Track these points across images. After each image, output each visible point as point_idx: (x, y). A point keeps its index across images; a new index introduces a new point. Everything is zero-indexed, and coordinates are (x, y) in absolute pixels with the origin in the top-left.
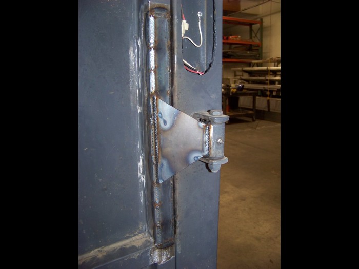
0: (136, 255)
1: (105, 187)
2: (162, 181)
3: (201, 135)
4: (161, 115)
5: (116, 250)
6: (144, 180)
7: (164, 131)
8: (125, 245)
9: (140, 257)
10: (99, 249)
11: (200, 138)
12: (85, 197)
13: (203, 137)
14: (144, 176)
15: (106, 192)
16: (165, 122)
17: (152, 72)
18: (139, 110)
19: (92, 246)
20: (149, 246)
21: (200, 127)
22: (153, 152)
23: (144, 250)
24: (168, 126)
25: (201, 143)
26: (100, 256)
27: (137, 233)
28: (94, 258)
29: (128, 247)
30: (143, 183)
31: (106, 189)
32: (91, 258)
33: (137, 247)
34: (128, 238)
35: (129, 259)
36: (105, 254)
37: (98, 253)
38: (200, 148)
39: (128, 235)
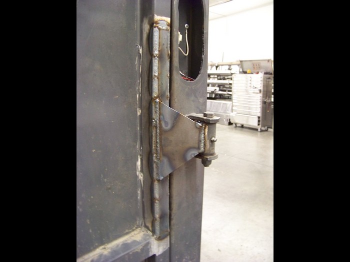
0: (138, 248)
1: (109, 187)
2: (163, 178)
3: (197, 134)
4: (164, 117)
5: (120, 246)
6: (142, 178)
7: (166, 131)
8: (126, 241)
9: (142, 250)
10: (103, 247)
11: (196, 137)
12: (92, 197)
13: (199, 136)
14: (142, 174)
15: (110, 191)
16: (166, 124)
17: (156, 79)
18: (139, 114)
19: (97, 244)
20: (148, 239)
21: (196, 127)
22: (154, 151)
23: (145, 242)
24: (169, 127)
25: (197, 142)
26: (106, 252)
27: (134, 228)
28: (101, 255)
29: (129, 242)
30: (141, 181)
31: (110, 189)
32: (97, 256)
33: (138, 240)
34: (127, 233)
35: (133, 253)
36: (109, 250)
37: (103, 251)
38: (196, 145)
39: (127, 231)
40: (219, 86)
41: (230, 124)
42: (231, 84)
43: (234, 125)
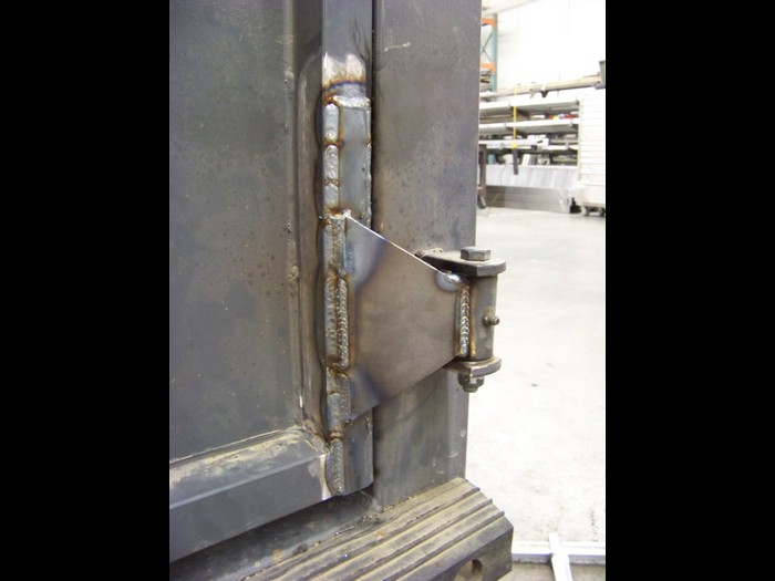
40: (549, 135)
41: (575, 209)
42: (575, 126)
43: (584, 211)
